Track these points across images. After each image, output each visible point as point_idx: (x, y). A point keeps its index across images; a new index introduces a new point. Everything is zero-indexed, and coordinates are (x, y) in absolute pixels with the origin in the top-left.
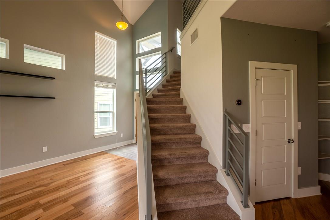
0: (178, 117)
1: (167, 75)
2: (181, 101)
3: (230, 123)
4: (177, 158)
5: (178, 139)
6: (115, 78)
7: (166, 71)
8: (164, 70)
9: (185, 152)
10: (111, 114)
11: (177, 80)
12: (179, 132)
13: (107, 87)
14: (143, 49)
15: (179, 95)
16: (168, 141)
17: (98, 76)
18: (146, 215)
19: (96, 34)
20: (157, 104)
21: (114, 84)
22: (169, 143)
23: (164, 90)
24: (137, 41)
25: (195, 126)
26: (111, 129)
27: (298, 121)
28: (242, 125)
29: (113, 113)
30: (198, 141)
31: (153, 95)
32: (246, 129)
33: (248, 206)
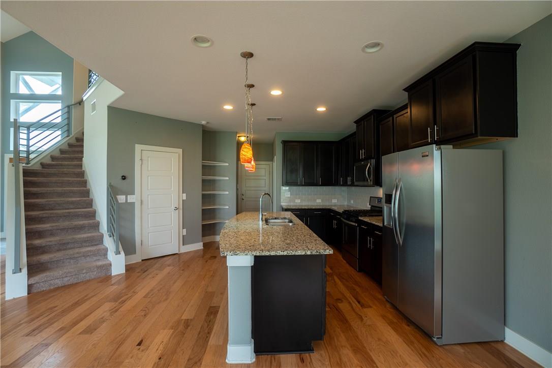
1: (71, 136)
2: (82, 174)
4: (60, 230)
7: (68, 130)
8: (66, 128)
9: (71, 224)
12: (72, 207)
15: (81, 166)
16: (52, 215)
18: (14, 268)
20: (44, 177)
22: (54, 217)
23: (61, 158)
24: (13, 72)
25: (92, 200)
27: (183, 193)
28: (127, 197)
30: (92, 215)
31: (41, 164)
32: (131, 199)
33: (120, 253)
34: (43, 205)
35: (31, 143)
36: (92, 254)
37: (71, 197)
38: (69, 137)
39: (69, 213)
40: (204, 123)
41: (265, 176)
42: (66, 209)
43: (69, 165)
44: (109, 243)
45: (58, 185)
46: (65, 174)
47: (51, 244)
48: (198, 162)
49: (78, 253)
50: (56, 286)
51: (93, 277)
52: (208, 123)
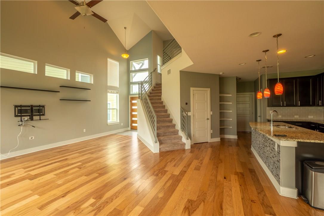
0: (161, 111)
1: (152, 86)
2: (162, 103)
3: (183, 112)
6: (118, 87)
7: (151, 83)
10: (115, 110)
11: (159, 90)
12: (163, 117)
13: (114, 93)
14: (135, 68)
15: (161, 99)
17: (109, 86)
18: (155, 141)
19: (108, 59)
21: (118, 91)
23: (152, 96)
24: (131, 62)
25: (169, 114)
26: (116, 120)
27: (211, 111)
28: (188, 113)
29: (117, 110)
30: (171, 121)
32: (189, 114)
33: (188, 139)
36: (176, 138)
37: (161, 113)
40: (221, 73)
41: (249, 101)
43: (155, 99)
44: (181, 133)
47: (161, 132)
48: (218, 95)
51: (179, 149)
52: (223, 73)
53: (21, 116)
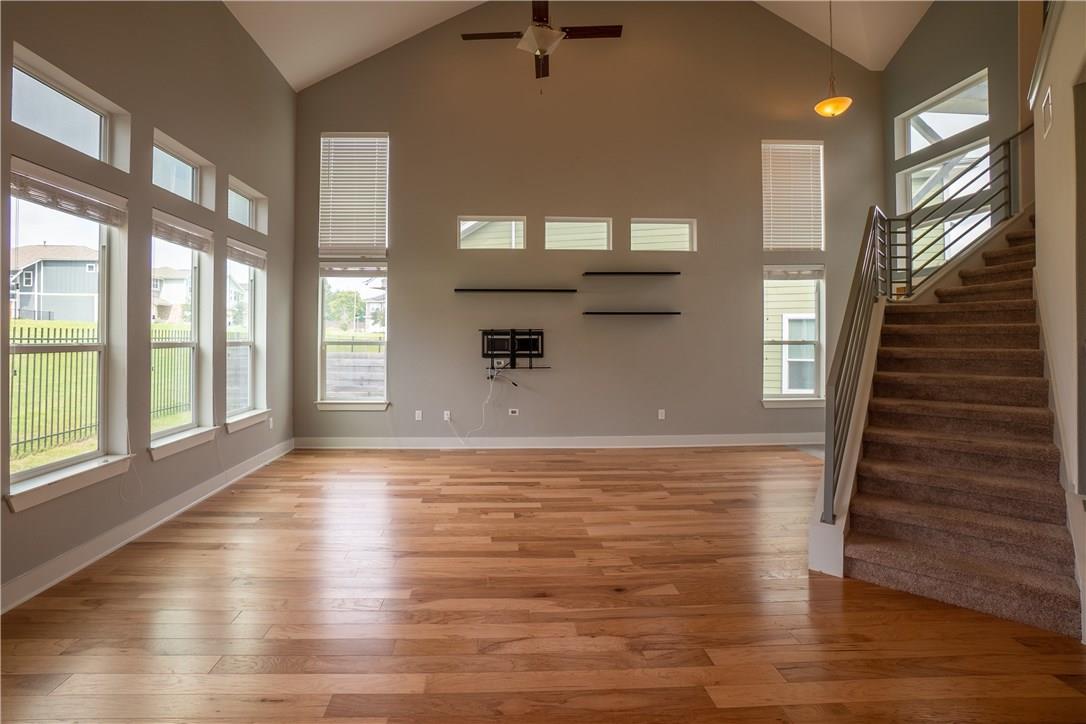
2: (1029, 311)
4: (941, 451)
5: (958, 410)
6: (823, 249)
7: (1008, 203)
8: (1001, 199)
9: (969, 442)
10: (811, 348)
13: (799, 277)
16: (925, 413)
17: (771, 252)
20: (931, 321)
21: (819, 267)
22: (931, 417)
23: (984, 275)
24: (898, 120)
29: (817, 346)
31: (937, 294)
34: (912, 385)
35: (916, 249)
36: (1011, 541)
38: (1011, 220)
39: (969, 411)
42: (967, 402)
45: (959, 340)
46: (979, 312)
49: (967, 525)
50: (900, 587)
53: (493, 356)
